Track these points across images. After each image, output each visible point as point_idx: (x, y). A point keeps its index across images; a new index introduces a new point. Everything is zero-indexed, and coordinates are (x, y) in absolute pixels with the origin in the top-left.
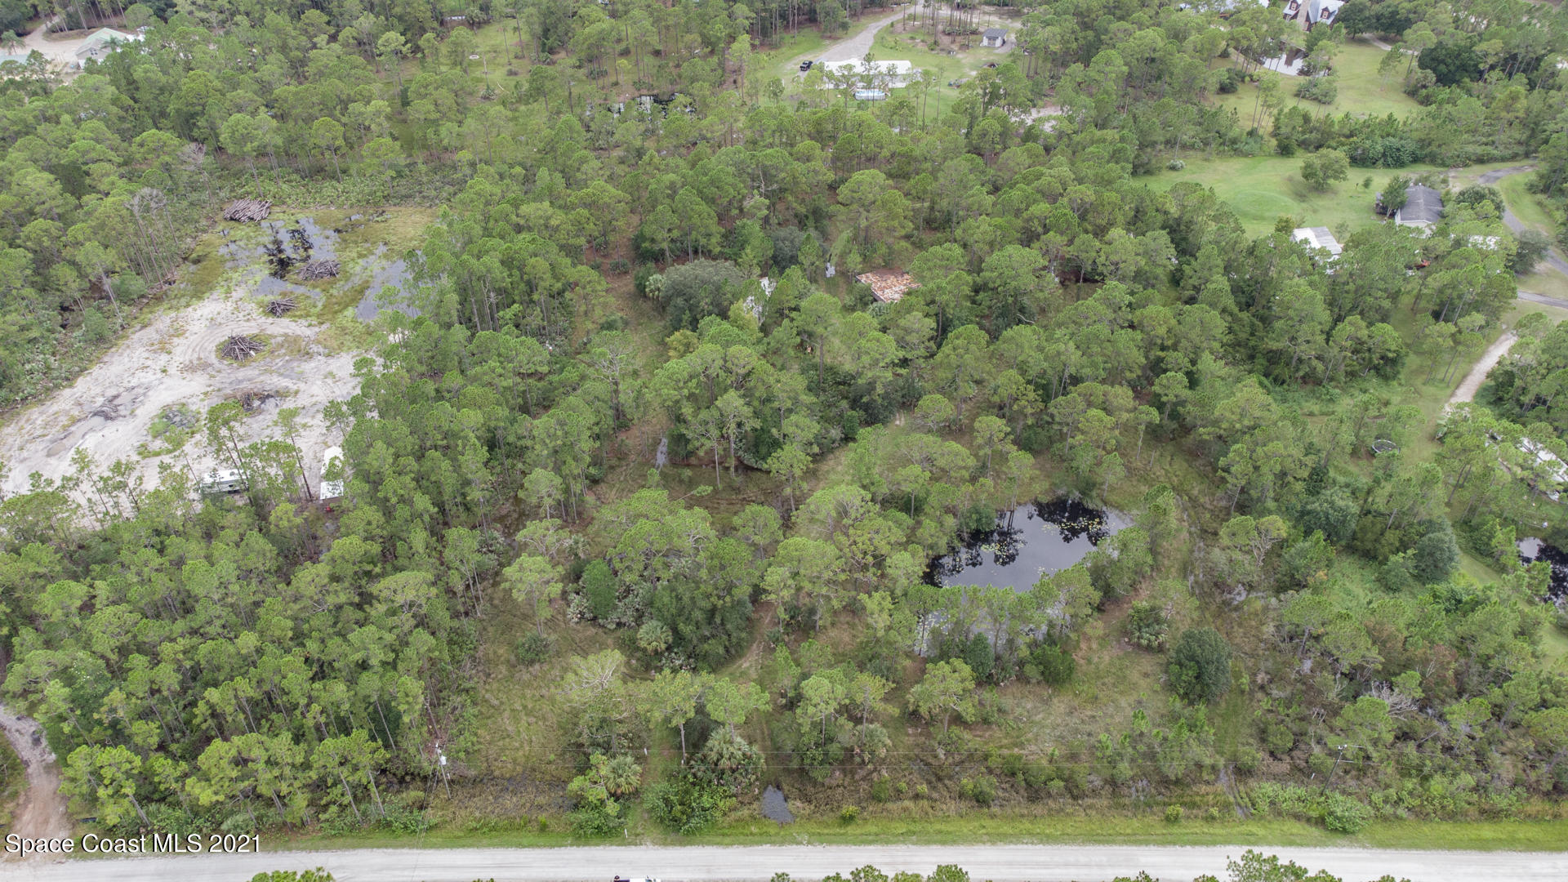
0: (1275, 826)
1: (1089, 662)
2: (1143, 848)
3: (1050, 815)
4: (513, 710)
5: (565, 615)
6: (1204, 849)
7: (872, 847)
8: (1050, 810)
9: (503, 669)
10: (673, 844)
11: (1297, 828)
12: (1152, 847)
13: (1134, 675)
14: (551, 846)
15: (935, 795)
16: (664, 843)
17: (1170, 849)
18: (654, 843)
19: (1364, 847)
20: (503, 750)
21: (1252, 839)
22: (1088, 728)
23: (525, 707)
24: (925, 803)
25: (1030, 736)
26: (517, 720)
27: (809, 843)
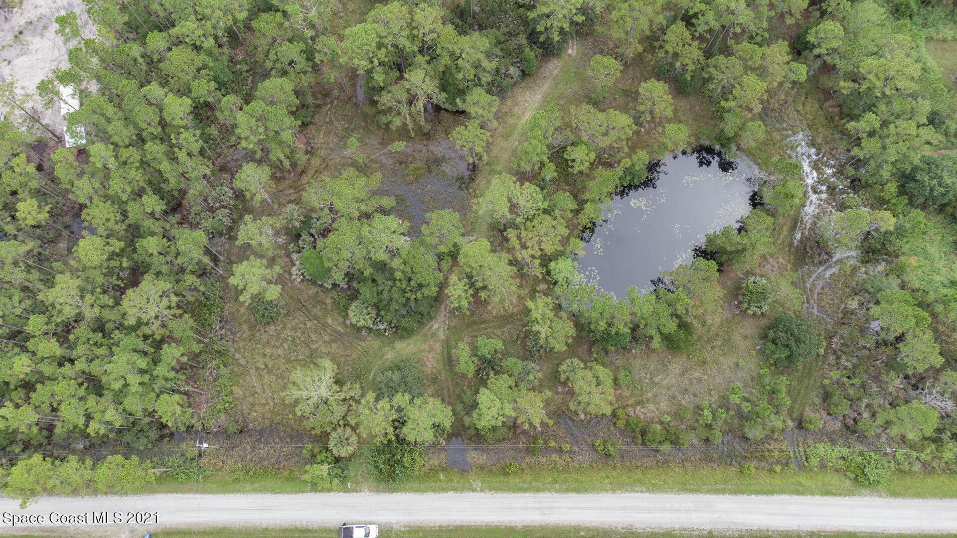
0: (820, 477)
1: (703, 323)
2: (721, 496)
3: (657, 466)
4: (257, 369)
5: (291, 274)
6: (764, 497)
7: (526, 495)
8: (658, 462)
9: (245, 327)
10: (384, 491)
11: (835, 480)
12: (727, 496)
13: (737, 337)
14: (296, 492)
15: (575, 448)
16: (378, 491)
17: (740, 498)
18: (371, 491)
19: (881, 496)
20: (253, 405)
21: (801, 489)
22: (694, 388)
23: (266, 366)
24: (566, 457)
25: (650, 395)
26: (261, 377)
27: (482, 490)
